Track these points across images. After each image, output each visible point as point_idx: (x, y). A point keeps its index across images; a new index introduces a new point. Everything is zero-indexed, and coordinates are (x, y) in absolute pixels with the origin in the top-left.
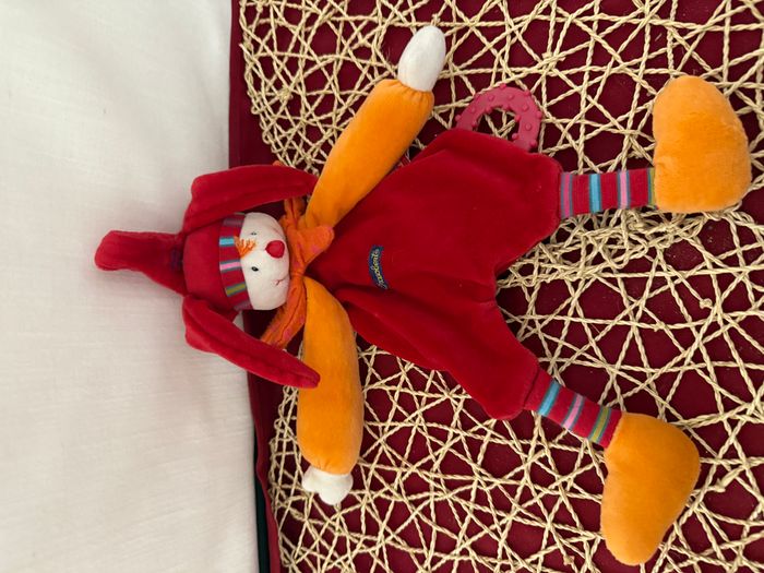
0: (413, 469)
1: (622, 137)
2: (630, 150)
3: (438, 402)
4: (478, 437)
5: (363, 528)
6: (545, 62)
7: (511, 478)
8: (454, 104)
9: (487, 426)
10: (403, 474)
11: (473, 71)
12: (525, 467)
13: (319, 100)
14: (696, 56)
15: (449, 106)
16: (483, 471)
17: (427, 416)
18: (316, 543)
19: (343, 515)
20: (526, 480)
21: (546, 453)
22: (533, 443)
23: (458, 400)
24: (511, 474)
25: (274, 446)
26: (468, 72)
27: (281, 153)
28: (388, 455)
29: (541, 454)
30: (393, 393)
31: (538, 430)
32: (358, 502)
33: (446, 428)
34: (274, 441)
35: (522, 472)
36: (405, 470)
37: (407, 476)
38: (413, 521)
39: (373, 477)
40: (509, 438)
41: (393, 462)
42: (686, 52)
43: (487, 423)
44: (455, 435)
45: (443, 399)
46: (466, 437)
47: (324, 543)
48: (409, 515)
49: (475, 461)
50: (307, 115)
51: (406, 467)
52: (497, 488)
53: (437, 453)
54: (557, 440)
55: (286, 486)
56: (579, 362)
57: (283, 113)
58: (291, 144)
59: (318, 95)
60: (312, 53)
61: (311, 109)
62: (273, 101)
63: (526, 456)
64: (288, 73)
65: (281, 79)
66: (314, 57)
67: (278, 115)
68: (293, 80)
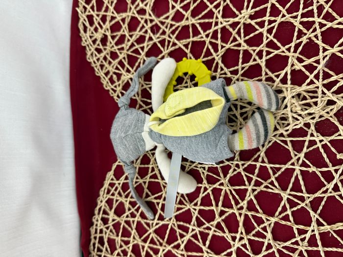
0: (169, 247)
1: (288, 57)
2: (293, 65)
3: (183, 210)
4: (207, 231)
6: (243, 15)
7: (225, 255)
8: (191, 39)
9: (212, 225)
10: (163, 250)
11: (202, 21)
12: (233, 249)
13: (117, 38)
14: (330, 11)
15: (188, 40)
16: (209, 251)
17: (177, 218)
21: (245, 241)
22: (238, 236)
23: (195, 210)
24: (225, 253)
26: (199, 21)
28: (155, 239)
29: (243, 242)
30: (158, 204)
31: (241, 228)
33: (188, 225)
34: (93, 228)
35: (232, 252)
36: (164, 248)
37: (165, 251)
39: (147, 251)
40: (224, 232)
41: (158, 243)
42: (324, 8)
43: (212, 223)
44: (193, 230)
45: (186, 209)
46: (200, 231)
49: (204, 245)
51: (165, 246)
53: (183, 240)
54: (252, 234)
56: (265, 189)
57: (98, 45)
58: (102, 62)
59: (117, 35)
60: (115, 12)
61: (113, 43)
62: (93, 39)
63: (234, 243)
64: (102, 23)
65: (98, 26)
66: (116, 15)
67: (96, 46)
68: (104, 27)
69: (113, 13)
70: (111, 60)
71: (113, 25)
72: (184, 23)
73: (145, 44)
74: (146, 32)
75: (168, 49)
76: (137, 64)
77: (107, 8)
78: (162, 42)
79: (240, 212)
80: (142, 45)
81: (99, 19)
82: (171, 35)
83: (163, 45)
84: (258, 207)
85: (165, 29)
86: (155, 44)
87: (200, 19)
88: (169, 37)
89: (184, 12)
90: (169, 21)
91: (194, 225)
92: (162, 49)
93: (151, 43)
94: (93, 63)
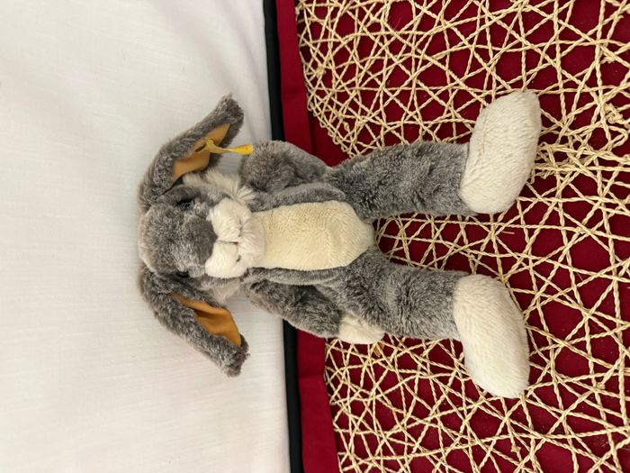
13: (345, 70)
57: (320, 86)
58: (327, 108)
59: (344, 67)
60: (338, 36)
61: (340, 78)
62: (312, 78)
64: (322, 55)
65: (317, 59)
66: (340, 39)
67: (317, 88)
68: (325, 59)
69: (335, 37)
70: (339, 103)
71: (337, 53)
72: (435, 30)
73: (384, 71)
74: (383, 54)
75: (416, 71)
76: (375, 101)
77: (327, 31)
78: (408, 63)
80: (379, 74)
81: (317, 50)
82: (419, 51)
83: (409, 68)
85: (410, 44)
86: (397, 67)
87: (457, 20)
88: (416, 53)
89: (434, 16)
90: (414, 32)
92: (408, 72)
93: (393, 66)
94: (315, 112)
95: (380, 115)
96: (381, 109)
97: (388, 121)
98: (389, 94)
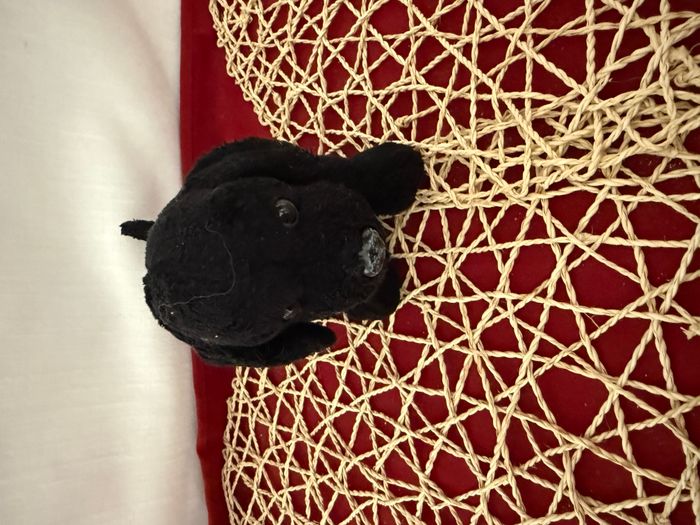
0: (356, 461)
3: (385, 389)
4: (429, 441)
5: (308, 512)
7: (463, 501)
9: (439, 430)
10: (347, 464)
12: (483, 493)
13: (275, 14)
16: (431, 484)
17: (375, 403)
18: (264, 515)
19: (290, 493)
20: (482, 509)
21: (509, 480)
22: (493, 464)
23: (408, 392)
24: (464, 497)
25: (231, 405)
27: (243, 83)
28: (334, 439)
29: (504, 481)
30: (341, 368)
31: (501, 448)
32: (303, 483)
33: (392, 422)
34: (232, 401)
35: (477, 498)
36: (348, 461)
37: (350, 467)
38: (354, 519)
39: (319, 460)
40: (463, 450)
41: (338, 448)
43: (439, 425)
44: (402, 434)
45: (391, 387)
46: (414, 439)
47: (271, 518)
48: (351, 511)
49: (423, 469)
50: (264, 34)
51: (350, 457)
52: (447, 508)
53: (381, 449)
54: (526, 466)
55: (239, 449)
56: (563, 366)
63: (484, 479)
79: (501, 410)
84: (544, 406)
91: (404, 424)
95: (318, 81)
96: (320, 72)
97: (329, 90)
98: (331, 48)
